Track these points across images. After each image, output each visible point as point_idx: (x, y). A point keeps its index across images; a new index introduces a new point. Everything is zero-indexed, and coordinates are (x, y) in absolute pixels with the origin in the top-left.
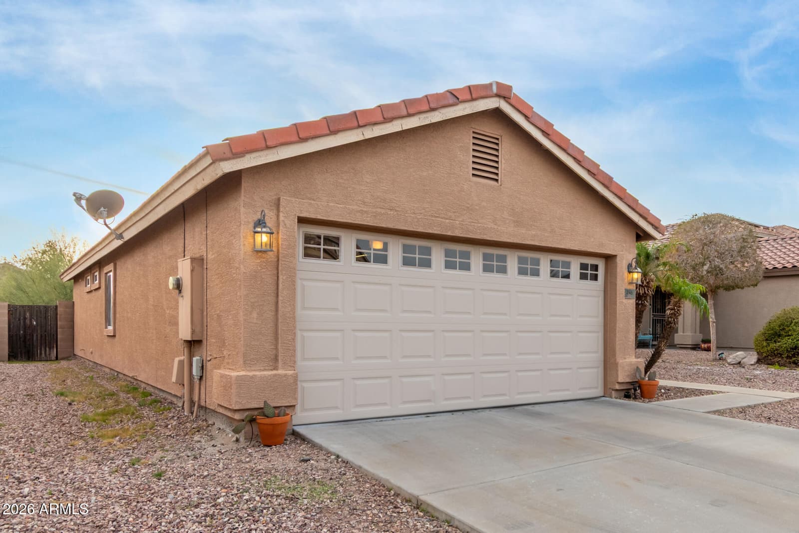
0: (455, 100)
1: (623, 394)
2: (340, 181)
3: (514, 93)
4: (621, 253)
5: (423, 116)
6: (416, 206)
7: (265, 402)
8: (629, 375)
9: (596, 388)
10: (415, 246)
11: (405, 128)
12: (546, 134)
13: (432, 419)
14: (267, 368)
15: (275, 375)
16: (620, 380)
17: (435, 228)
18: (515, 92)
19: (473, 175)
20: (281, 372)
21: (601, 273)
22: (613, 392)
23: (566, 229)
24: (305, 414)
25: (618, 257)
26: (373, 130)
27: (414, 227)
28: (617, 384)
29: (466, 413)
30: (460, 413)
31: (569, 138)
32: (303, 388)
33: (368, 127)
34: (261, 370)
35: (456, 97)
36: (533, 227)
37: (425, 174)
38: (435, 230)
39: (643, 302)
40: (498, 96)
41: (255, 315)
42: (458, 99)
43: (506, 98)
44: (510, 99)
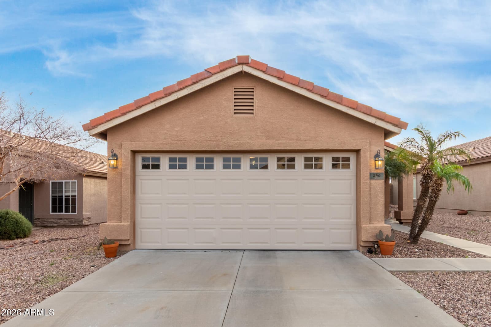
0: (209, 74)
1: (367, 249)
2: (153, 130)
3: (252, 60)
4: (366, 147)
5: (189, 88)
6: (196, 136)
7: (105, 237)
8: (373, 236)
9: (350, 243)
10: (204, 158)
11: (179, 97)
12: (280, 79)
13: (208, 253)
14: (118, 221)
15: (118, 225)
16: (363, 239)
17: (207, 147)
18: (252, 58)
19: (235, 113)
20: (122, 224)
21: (353, 163)
22: (361, 248)
23: (311, 136)
24: (142, 244)
25: (361, 150)
26: (160, 102)
27: (194, 148)
28: (362, 242)
29: (231, 251)
30: (228, 251)
31: (299, 77)
32: (141, 231)
33: (157, 101)
34: (115, 222)
35: (210, 72)
36: (281, 138)
37: (202, 118)
38: (206, 148)
39: (427, 181)
40: (239, 64)
41: (113, 197)
42: (211, 73)
43: (247, 64)
44: (249, 63)
